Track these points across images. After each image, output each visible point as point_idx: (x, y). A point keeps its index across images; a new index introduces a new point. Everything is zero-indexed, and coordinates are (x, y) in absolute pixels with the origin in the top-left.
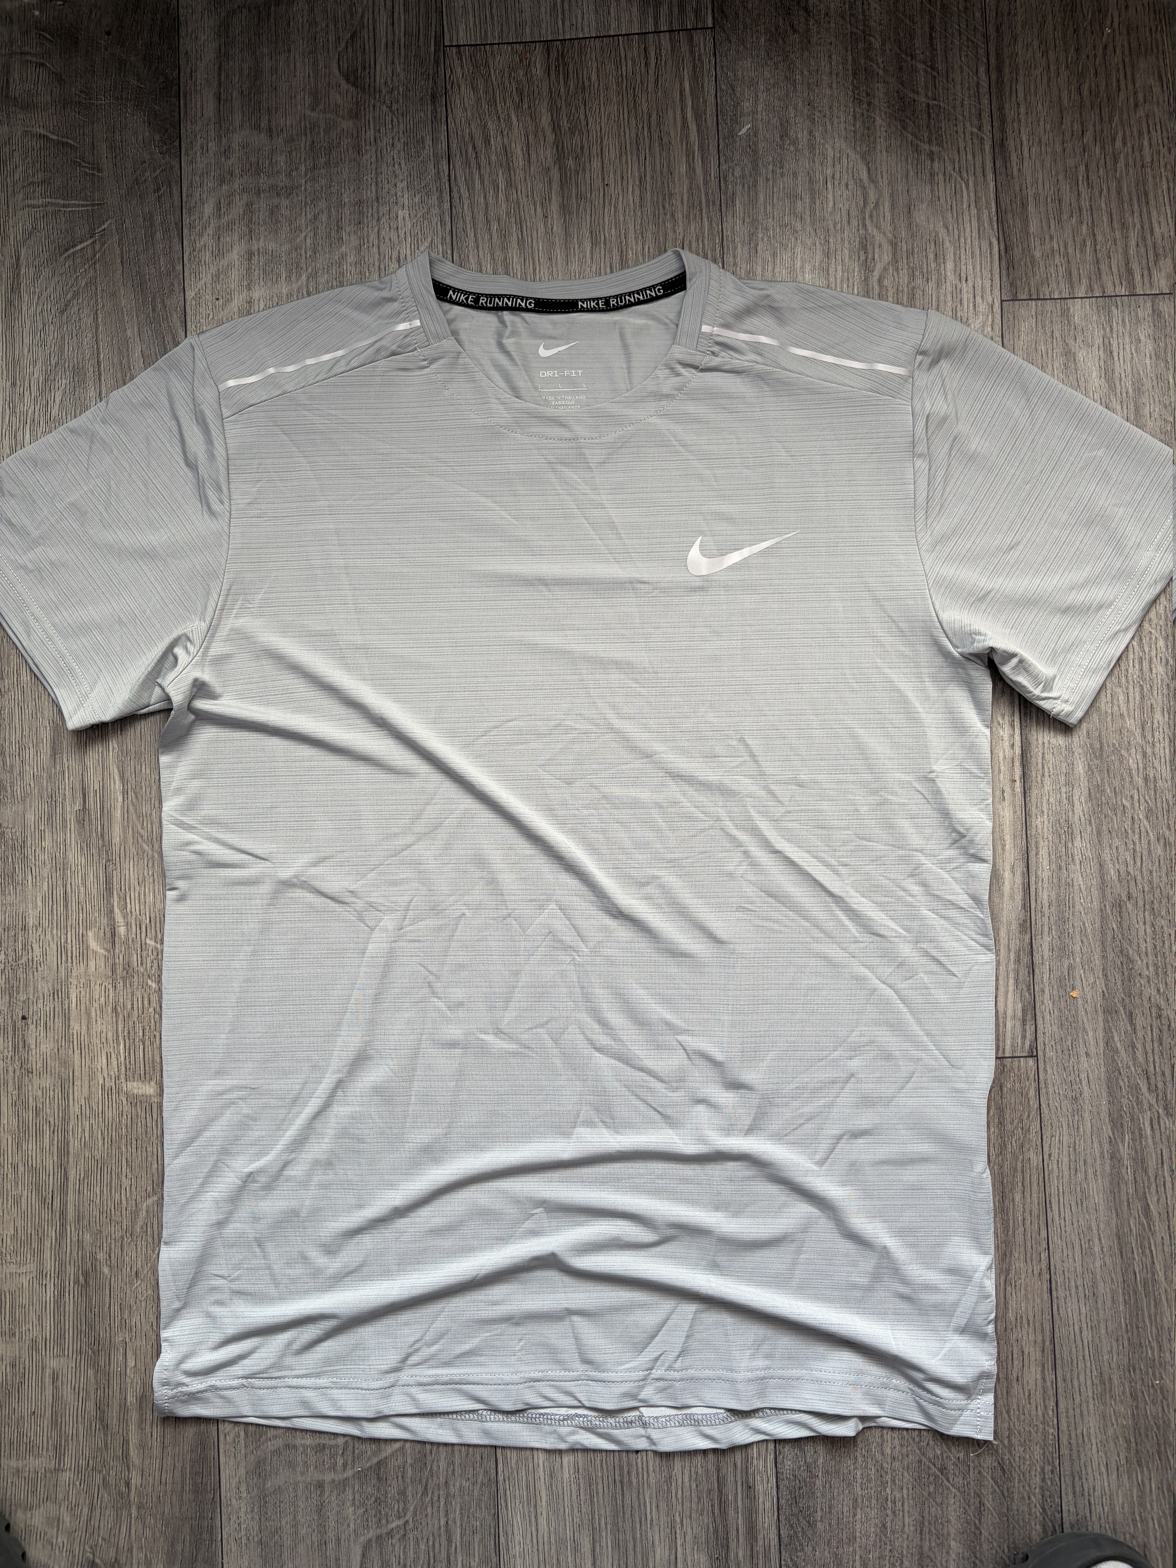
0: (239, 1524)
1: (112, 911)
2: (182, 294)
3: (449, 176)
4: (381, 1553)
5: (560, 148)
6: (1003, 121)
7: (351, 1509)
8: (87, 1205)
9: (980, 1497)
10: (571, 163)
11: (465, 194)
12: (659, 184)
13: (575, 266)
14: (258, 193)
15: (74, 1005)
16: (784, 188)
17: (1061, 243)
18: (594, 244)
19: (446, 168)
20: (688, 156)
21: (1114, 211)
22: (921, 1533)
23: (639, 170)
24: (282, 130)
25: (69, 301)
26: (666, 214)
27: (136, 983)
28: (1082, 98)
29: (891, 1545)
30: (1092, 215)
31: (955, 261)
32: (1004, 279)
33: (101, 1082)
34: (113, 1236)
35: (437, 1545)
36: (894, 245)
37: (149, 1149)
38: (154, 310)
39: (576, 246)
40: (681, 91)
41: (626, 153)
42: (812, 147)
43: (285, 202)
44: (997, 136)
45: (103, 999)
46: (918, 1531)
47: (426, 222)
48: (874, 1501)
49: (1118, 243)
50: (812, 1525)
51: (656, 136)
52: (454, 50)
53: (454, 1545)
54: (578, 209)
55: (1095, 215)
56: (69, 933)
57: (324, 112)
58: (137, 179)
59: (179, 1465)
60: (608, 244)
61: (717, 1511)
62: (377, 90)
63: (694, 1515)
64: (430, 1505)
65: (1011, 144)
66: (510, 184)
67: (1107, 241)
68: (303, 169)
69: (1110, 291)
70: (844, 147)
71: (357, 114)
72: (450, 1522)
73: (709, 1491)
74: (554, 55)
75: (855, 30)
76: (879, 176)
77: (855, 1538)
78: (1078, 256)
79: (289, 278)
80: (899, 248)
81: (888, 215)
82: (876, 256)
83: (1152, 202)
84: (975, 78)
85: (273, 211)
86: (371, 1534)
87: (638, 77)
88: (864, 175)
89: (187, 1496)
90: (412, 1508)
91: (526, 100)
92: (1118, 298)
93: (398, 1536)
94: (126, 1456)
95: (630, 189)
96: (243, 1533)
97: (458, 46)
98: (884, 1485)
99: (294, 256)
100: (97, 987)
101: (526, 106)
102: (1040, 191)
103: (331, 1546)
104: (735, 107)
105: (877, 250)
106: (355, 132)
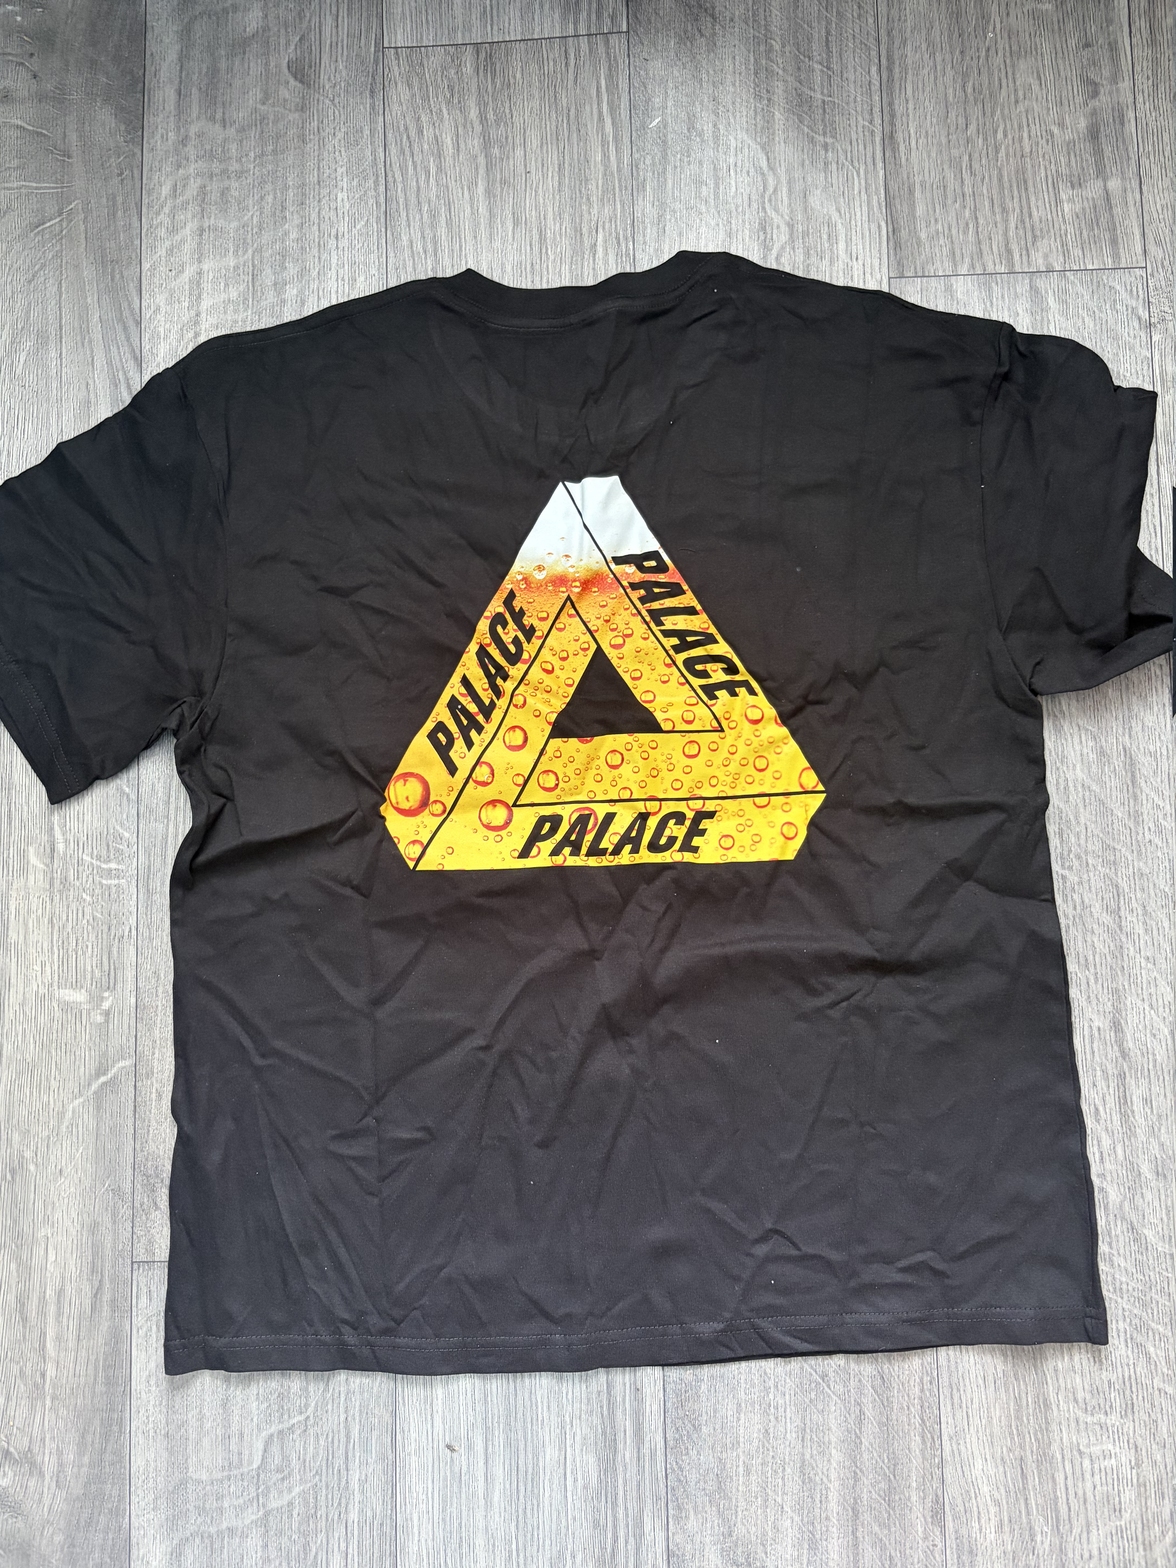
0: (148, 1417)
1: (52, 829)
2: (138, 266)
3: (385, 162)
4: (282, 1448)
5: (487, 138)
6: (893, 116)
7: (255, 1404)
8: (16, 1104)
9: (860, 1405)
10: (496, 151)
11: (399, 179)
12: (576, 170)
13: (497, 244)
14: (211, 176)
15: (13, 916)
16: (691, 175)
17: (946, 226)
18: (516, 223)
19: (382, 155)
20: (603, 146)
21: (995, 197)
22: (803, 1440)
23: (559, 157)
24: (235, 122)
25: (36, 272)
26: (582, 198)
27: (71, 897)
28: (966, 96)
29: (774, 1451)
30: (974, 200)
31: (846, 242)
32: (892, 258)
33: (35, 988)
34: (40, 1136)
35: (336, 1442)
36: (791, 226)
37: (78, 1053)
38: (112, 280)
39: (500, 226)
40: (597, 88)
41: (547, 143)
42: (716, 138)
43: (234, 184)
44: (887, 129)
45: (40, 911)
46: (800, 1438)
47: (363, 203)
48: (757, 1407)
49: (998, 225)
50: (697, 1428)
51: (574, 128)
52: (392, 51)
53: (352, 1441)
54: (502, 192)
55: (977, 201)
56: (11, 849)
57: (274, 106)
58: (102, 165)
59: (93, 1358)
60: (529, 224)
61: (605, 1413)
62: (321, 85)
63: (583, 1416)
64: (330, 1401)
65: (900, 136)
66: (440, 169)
67: (988, 224)
68: (252, 154)
69: (990, 269)
70: (745, 137)
71: (302, 108)
72: (349, 1419)
73: (599, 1392)
74: (482, 56)
75: (757, 34)
76: (778, 164)
77: (738, 1443)
78: (961, 237)
79: (236, 252)
80: (795, 229)
81: (785, 199)
82: (775, 236)
83: (1031, 189)
84: (868, 77)
85: (224, 192)
86: (273, 1429)
87: (559, 76)
88: (764, 164)
89: (100, 1388)
90: (313, 1405)
91: (456, 96)
92: (998, 276)
93: (298, 1432)
94: (43, 1347)
95: (550, 175)
96: (151, 1426)
97: (396, 48)
98: (767, 1390)
99: (242, 232)
100: (35, 899)
101: (456, 101)
102: (927, 178)
103: (234, 1440)
104: (647, 102)
105: (775, 231)
106: (300, 122)
